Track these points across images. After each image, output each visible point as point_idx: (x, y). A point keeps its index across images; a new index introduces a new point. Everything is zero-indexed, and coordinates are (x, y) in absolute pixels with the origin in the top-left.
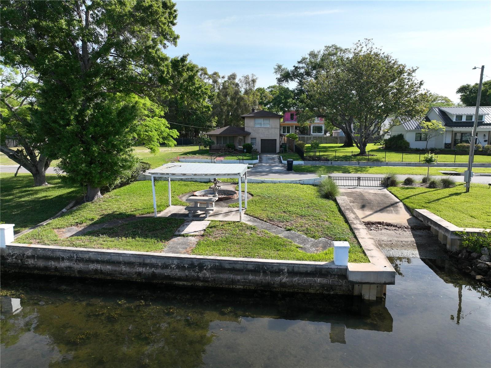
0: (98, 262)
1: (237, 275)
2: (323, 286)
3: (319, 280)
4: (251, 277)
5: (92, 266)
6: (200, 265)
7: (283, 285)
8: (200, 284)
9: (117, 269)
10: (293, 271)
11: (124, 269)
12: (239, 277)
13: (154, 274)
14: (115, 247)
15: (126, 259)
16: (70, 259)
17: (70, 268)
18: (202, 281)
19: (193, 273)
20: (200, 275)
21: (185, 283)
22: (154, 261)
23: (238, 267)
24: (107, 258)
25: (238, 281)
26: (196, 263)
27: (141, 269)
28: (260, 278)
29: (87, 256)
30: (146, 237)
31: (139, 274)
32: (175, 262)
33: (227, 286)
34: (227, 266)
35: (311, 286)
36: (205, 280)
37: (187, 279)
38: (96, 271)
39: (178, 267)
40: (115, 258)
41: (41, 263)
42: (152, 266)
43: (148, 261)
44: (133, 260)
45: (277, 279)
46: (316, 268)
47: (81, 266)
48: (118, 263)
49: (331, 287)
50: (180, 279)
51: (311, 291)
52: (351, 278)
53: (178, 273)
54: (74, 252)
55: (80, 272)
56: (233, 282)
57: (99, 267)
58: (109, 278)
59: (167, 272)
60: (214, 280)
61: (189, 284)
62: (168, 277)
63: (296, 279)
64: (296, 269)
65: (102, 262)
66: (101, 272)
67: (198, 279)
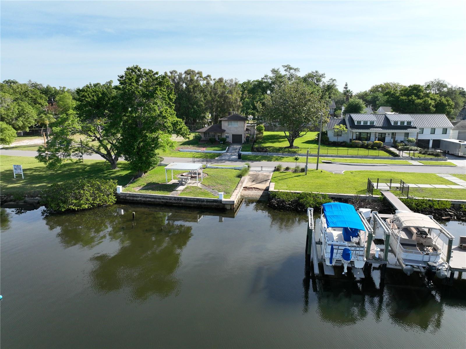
0: (149, 198)
1: (192, 202)
2: (216, 205)
3: (215, 204)
4: (195, 203)
5: (148, 199)
6: (181, 199)
7: (205, 205)
8: (181, 205)
9: (156, 200)
10: (208, 201)
11: (158, 200)
12: (192, 203)
13: (167, 202)
14: (155, 193)
15: (158, 197)
16: (141, 197)
17: (141, 200)
18: (181, 204)
19: (179, 201)
20: (181, 202)
21: (176, 204)
22: (167, 198)
23: (192, 199)
24: (152, 197)
25: (192, 204)
26: (179, 198)
27: (163, 200)
28: (198, 203)
29: (146, 196)
30: (164, 191)
31: (162, 202)
32: (173, 198)
33: (189, 205)
34: (189, 199)
35: (213, 205)
36: (182, 204)
37: (177, 203)
38: (149, 201)
39: (174, 199)
40: (155, 197)
41: (131, 198)
42: (166, 199)
43: (165, 198)
44: (160, 197)
45: (203, 203)
46: (214, 200)
47: (144, 199)
48: (156, 198)
49: (218, 206)
50: (175, 203)
51: (213, 207)
52: (223, 203)
53: (174, 201)
54: (142, 195)
55: (144, 201)
56: (190, 204)
57: (150, 199)
58: (153, 203)
59: (171, 201)
60: (185, 204)
61: (177, 205)
62: (171, 203)
63: (208, 203)
64: (208, 200)
65: (151, 198)
66: (151, 201)
67: (180, 203)
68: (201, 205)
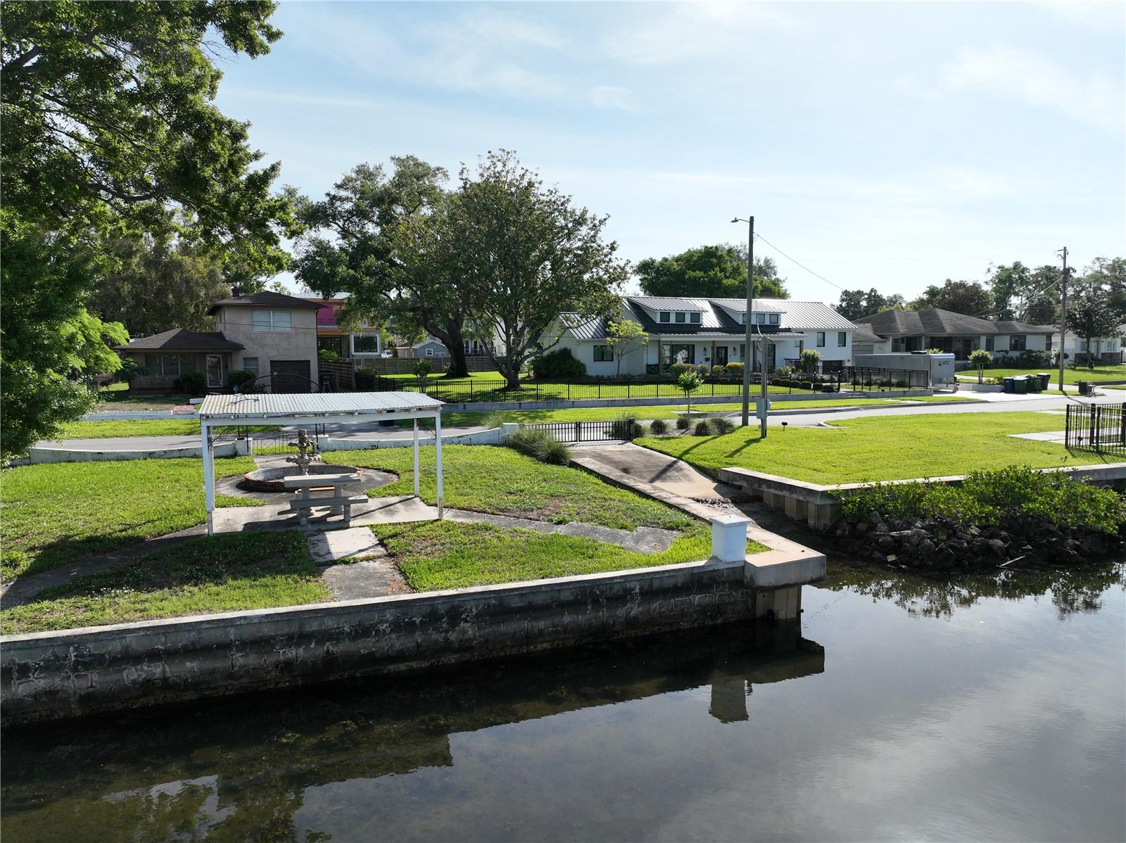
0: (153, 656)
1: (537, 619)
2: (703, 609)
3: (697, 599)
4: (567, 619)
5: (132, 674)
6: (453, 609)
7: (631, 623)
8: (452, 659)
9: (220, 664)
10: (652, 588)
11: (241, 661)
12: (541, 624)
13: (330, 660)
15: (248, 633)
17: (50, 693)
18: (457, 651)
19: (435, 636)
20: (453, 636)
21: (414, 664)
22: (330, 623)
23: (540, 599)
24: (183, 640)
25: (541, 632)
26: (442, 609)
27: (292, 653)
28: (586, 617)
29: (116, 647)
31: (287, 666)
32: (389, 616)
33: (514, 651)
34: (516, 603)
35: (683, 614)
36: (464, 646)
37: (418, 653)
38: (147, 686)
39: (397, 627)
42: (325, 636)
43: (314, 626)
44: (267, 630)
45: (621, 612)
46: (692, 574)
47: (94, 679)
48: (224, 647)
49: (718, 609)
50: (401, 656)
51: (684, 625)
53: (398, 642)
54: (67, 641)
55: (87, 699)
56: (529, 638)
57: (157, 670)
58: (189, 696)
59: (365, 646)
60: (487, 641)
61: (425, 664)
62: (370, 658)
63: (656, 605)
64: (656, 584)
65: (171, 654)
66: (166, 684)
67: (447, 647)
68: (604, 629)
